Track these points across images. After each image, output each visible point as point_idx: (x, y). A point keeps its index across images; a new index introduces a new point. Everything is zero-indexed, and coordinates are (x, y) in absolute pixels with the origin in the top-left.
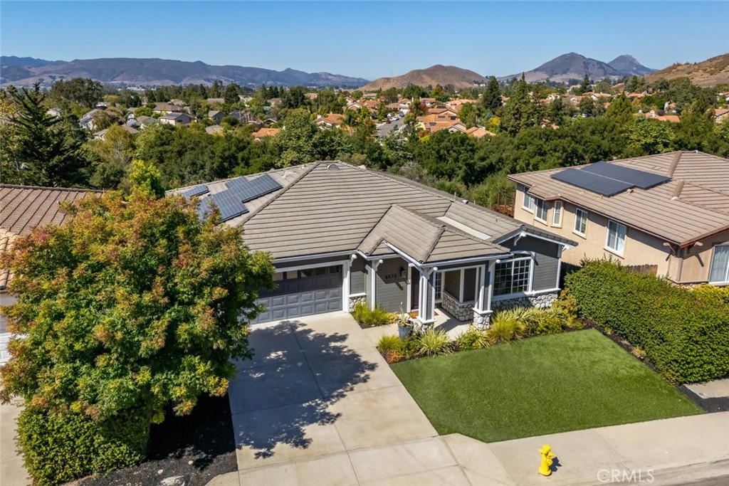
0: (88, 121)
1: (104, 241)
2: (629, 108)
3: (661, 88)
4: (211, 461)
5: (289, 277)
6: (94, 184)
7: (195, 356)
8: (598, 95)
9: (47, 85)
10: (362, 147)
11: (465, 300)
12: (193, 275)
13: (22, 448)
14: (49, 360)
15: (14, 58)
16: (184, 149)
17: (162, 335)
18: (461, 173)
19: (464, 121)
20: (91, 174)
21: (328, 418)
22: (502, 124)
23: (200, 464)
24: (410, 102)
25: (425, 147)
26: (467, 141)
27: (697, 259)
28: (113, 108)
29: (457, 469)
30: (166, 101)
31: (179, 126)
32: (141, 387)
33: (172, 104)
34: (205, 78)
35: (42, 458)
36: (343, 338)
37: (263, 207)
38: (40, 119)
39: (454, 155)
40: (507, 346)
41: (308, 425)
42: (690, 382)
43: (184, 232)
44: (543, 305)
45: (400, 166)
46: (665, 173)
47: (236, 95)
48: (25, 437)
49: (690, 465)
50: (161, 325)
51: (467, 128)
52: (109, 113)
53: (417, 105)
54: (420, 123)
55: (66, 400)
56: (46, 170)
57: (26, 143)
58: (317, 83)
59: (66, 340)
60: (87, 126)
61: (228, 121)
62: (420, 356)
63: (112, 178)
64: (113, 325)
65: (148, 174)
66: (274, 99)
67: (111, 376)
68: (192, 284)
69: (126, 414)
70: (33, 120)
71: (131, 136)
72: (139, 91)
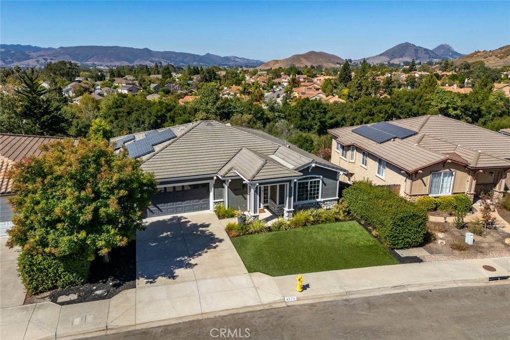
0: (69, 90)
1: (60, 165)
2: (435, 83)
3: (464, 69)
4: (122, 285)
5: (177, 190)
6: (71, 134)
7: (110, 225)
8: (420, 73)
9: (41, 64)
10: (250, 110)
11: (280, 204)
12: (108, 183)
13: (20, 273)
14: (34, 227)
15: (19, 46)
16: (131, 111)
17: (90, 213)
18: (316, 127)
19: (324, 91)
20: (69, 127)
21: (190, 266)
22: (349, 94)
23: (116, 286)
24: (289, 78)
25: (293, 110)
26: (321, 106)
27: (421, 181)
28: (86, 81)
29: (254, 288)
30: (122, 77)
31: (130, 94)
32: (81, 240)
33: (126, 79)
34: (150, 60)
35: (31, 278)
36: (208, 226)
37: (163, 149)
38: (34, 91)
39: (312, 115)
40: (300, 229)
41: (178, 269)
42: (397, 249)
43: (104, 160)
44: (328, 207)
45: (276, 122)
46: (415, 129)
47: (170, 73)
48: (22, 267)
49: (379, 288)
50: (90, 208)
51: (327, 96)
52: (83, 85)
53: (293, 80)
54: (294, 93)
55: (42, 247)
56: (39, 125)
57: (26, 107)
58: (228, 64)
59: (41, 215)
60: (68, 94)
61: (164, 91)
62: (248, 234)
63: (83, 130)
64: (65, 208)
65: (101, 128)
66: (196, 75)
67: (66, 235)
68: (108, 188)
69: (75, 257)
70: (30, 92)
71: (97, 101)
72: (105, 69)
